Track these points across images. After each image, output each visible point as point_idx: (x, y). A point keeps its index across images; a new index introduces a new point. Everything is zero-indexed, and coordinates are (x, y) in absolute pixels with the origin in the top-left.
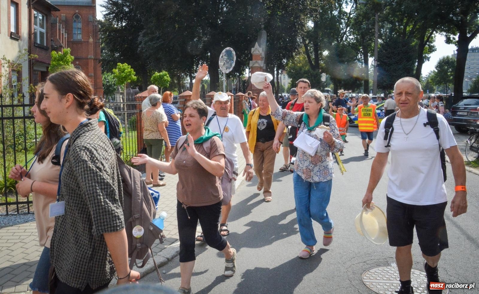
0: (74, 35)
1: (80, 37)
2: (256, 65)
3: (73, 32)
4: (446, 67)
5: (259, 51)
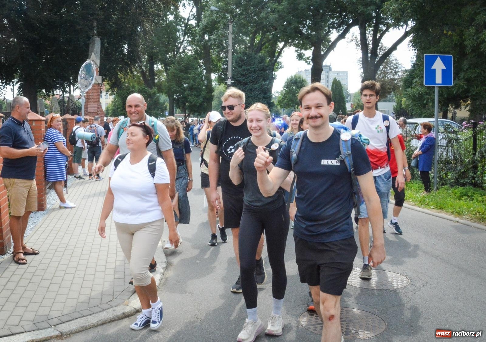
4: (294, 87)
5: (96, 64)
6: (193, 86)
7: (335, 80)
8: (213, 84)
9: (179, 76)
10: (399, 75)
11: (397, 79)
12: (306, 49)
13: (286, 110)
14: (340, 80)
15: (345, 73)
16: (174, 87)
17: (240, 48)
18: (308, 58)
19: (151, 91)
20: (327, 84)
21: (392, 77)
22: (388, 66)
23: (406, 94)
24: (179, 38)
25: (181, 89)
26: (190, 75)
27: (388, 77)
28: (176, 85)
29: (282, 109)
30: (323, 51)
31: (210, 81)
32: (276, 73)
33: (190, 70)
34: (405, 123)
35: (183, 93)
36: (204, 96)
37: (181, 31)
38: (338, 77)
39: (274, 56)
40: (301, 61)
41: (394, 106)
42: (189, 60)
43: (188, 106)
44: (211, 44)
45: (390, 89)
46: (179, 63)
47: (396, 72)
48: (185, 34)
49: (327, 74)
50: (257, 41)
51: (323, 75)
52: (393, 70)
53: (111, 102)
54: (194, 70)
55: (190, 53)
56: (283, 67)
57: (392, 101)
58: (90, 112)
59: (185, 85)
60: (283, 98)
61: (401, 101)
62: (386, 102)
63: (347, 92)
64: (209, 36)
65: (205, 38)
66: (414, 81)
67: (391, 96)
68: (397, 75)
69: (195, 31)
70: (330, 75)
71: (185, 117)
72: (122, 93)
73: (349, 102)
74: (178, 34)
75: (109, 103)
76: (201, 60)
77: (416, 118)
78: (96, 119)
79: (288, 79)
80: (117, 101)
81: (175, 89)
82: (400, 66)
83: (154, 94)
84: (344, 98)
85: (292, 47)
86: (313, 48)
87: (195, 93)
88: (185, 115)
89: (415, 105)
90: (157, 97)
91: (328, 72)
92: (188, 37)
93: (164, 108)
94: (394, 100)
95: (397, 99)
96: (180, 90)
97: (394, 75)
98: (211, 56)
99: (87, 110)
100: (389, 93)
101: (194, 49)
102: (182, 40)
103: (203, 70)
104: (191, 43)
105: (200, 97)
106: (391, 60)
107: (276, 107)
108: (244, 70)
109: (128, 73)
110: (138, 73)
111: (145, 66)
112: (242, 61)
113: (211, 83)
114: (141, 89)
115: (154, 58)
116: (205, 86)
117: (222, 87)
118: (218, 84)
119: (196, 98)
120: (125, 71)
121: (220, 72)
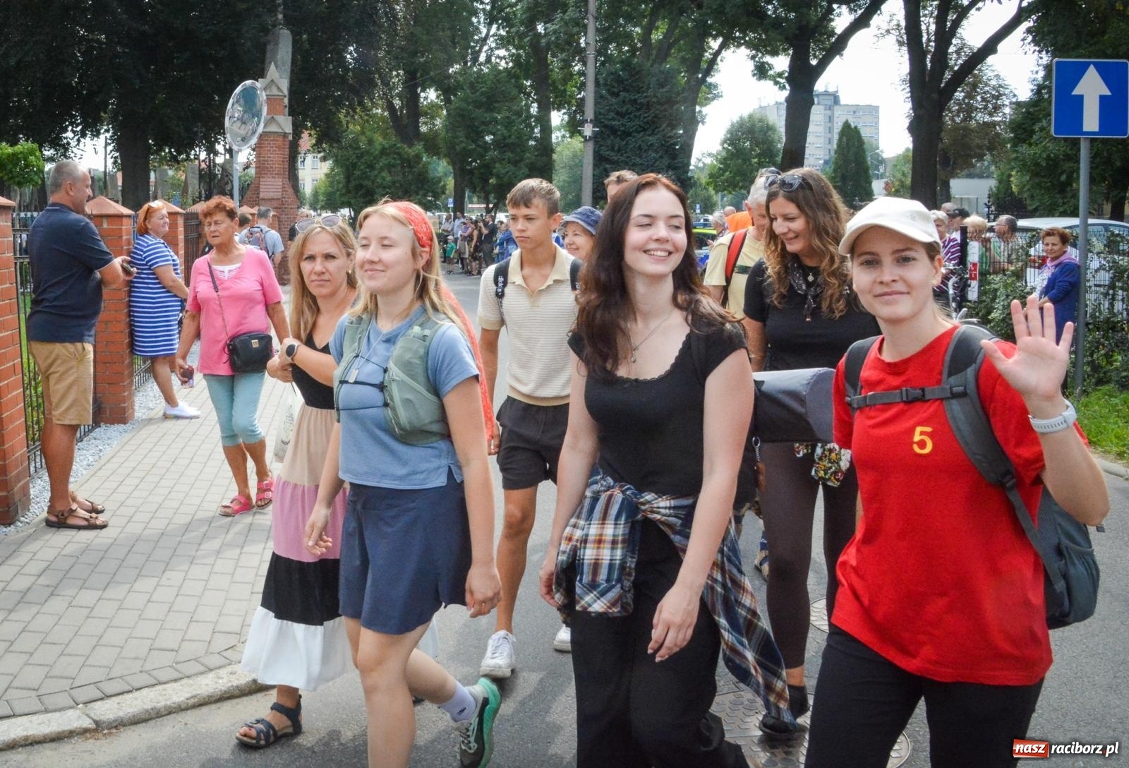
2: (274, 128)
4: (748, 144)
5: (278, 88)
6: (505, 138)
7: (846, 126)
8: (556, 136)
9: (473, 116)
10: (1005, 114)
11: (998, 123)
12: (775, 53)
13: (730, 196)
14: (859, 126)
15: (873, 111)
16: (462, 142)
17: (620, 52)
18: (780, 75)
19: (411, 152)
20: (829, 135)
21: (987, 119)
22: (976, 92)
23: (1016, 159)
24: (478, 31)
25: (479, 146)
26: (498, 113)
27: (978, 118)
28: (467, 138)
29: (720, 194)
30: (816, 58)
31: (547, 130)
32: (705, 110)
33: (499, 102)
34: (1013, 228)
35: (482, 156)
36: (531, 163)
37: (481, 15)
38: (855, 120)
39: (698, 73)
40: (763, 82)
41: (991, 189)
42: (497, 80)
43: (494, 185)
44: (551, 43)
45: (980, 147)
46: (472, 86)
47: (997, 108)
48: (491, 20)
49: (828, 112)
50: (657, 36)
51: (817, 114)
52: (989, 101)
53: (323, 176)
54: (507, 104)
55: (503, 64)
56: (722, 96)
57: (988, 177)
58: (263, 199)
59: (487, 138)
60: (720, 169)
61: (1010, 176)
62: (973, 178)
63: (878, 154)
64: (546, 23)
65: (536, 29)
66: (1036, 128)
67: (986, 163)
68: (1000, 114)
69: (515, 14)
70: (836, 114)
71: (488, 211)
72: (345, 155)
73: (882, 178)
74: (474, 20)
75: (321, 179)
76: (527, 81)
77: (1041, 216)
78: (262, 215)
79: (733, 125)
80: (338, 174)
81: (464, 148)
82: (1007, 92)
83: (418, 157)
84: (866, 170)
85: (743, 48)
86: (791, 52)
87: (510, 154)
88: (488, 206)
89: (1039, 185)
90: (424, 165)
91: (830, 108)
92: (498, 28)
93: (439, 191)
94: (993, 173)
95: (999, 172)
96: (475, 149)
97: (991, 114)
98: (552, 70)
99: (258, 194)
100: (981, 157)
101: (513, 55)
102: (483, 35)
103: (532, 102)
104: (502, 42)
105: (522, 164)
106: (985, 78)
107: (705, 188)
108: (624, 102)
109: (355, 112)
110: (384, 110)
111: (399, 95)
112: (619, 80)
113: (551, 132)
114: (387, 146)
115: (419, 75)
116: (535, 139)
117: (577, 143)
118: (568, 135)
119: (513, 168)
120: (348, 106)
121: (574, 108)
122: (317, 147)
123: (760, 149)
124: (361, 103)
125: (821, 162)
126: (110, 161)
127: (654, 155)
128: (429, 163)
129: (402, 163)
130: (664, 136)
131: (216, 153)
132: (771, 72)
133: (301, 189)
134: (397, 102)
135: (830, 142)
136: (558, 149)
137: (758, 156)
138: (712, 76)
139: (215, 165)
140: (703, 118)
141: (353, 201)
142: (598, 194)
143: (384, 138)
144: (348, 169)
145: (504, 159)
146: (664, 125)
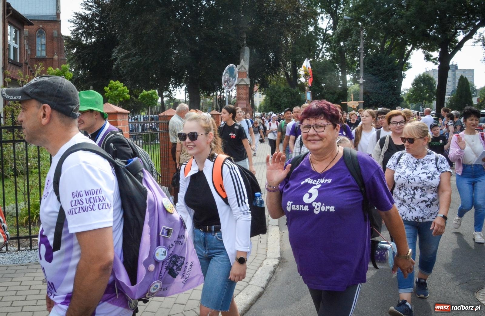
0: (38, 51)
1: (44, 53)
2: (243, 83)
3: (37, 49)
4: (422, 85)
5: (245, 68)
6: (329, 85)
7: (462, 77)
8: (348, 84)
9: (317, 77)
12: (433, 50)
13: (415, 105)
14: (467, 77)
15: (471, 71)
16: (313, 87)
17: (372, 52)
18: (435, 59)
19: (294, 91)
20: (454, 81)
24: (319, 46)
25: (320, 88)
26: (327, 76)
28: (315, 85)
29: (411, 104)
30: (450, 51)
31: (345, 81)
32: (405, 73)
35: (321, 92)
36: (339, 94)
37: (320, 40)
38: (464, 75)
39: (403, 58)
40: (428, 62)
42: (326, 64)
44: (346, 50)
46: (317, 66)
48: (324, 42)
49: (453, 73)
50: (387, 45)
51: (450, 74)
53: (263, 101)
54: (330, 72)
55: (328, 58)
56: (412, 67)
59: (322, 85)
60: (411, 95)
63: (474, 87)
64: (344, 42)
65: (340, 44)
69: (332, 39)
70: (457, 73)
72: (270, 93)
73: (476, 97)
74: (317, 42)
76: (337, 63)
79: (416, 78)
80: (268, 99)
81: (314, 89)
83: (297, 93)
84: (470, 94)
85: (420, 49)
86: (440, 50)
87: (331, 91)
90: (299, 96)
91: (454, 71)
92: (326, 45)
96: (318, 89)
98: (347, 60)
101: (332, 55)
102: (321, 48)
103: (339, 72)
104: (328, 50)
105: (336, 95)
107: (406, 102)
108: (375, 70)
109: (273, 76)
110: (284, 76)
111: (290, 70)
112: (373, 62)
113: (346, 83)
114: (285, 89)
115: (297, 63)
116: (341, 85)
117: (356, 86)
118: (353, 84)
119: (332, 96)
120: (270, 74)
121: (355, 74)
122: (260, 89)
123: (427, 87)
124: (276, 73)
125: (451, 91)
126: (186, 96)
127: (387, 90)
128: (301, 95)
129: (291, 95)
130: (391, 82)
131: (223, 92)
132: (432, 58)
133: (255, 105)
134: (289, 73)
135: (454, 83)
136: (349, 89)
137: (427, 89)
138: (408, 60)
139: (223, 96)
140: (405, 75)
141: (273, 109)
142: (366, 105)
143: (285, 86)
144: (271, 97)
145: (329, 93)
146: (390, 78)
